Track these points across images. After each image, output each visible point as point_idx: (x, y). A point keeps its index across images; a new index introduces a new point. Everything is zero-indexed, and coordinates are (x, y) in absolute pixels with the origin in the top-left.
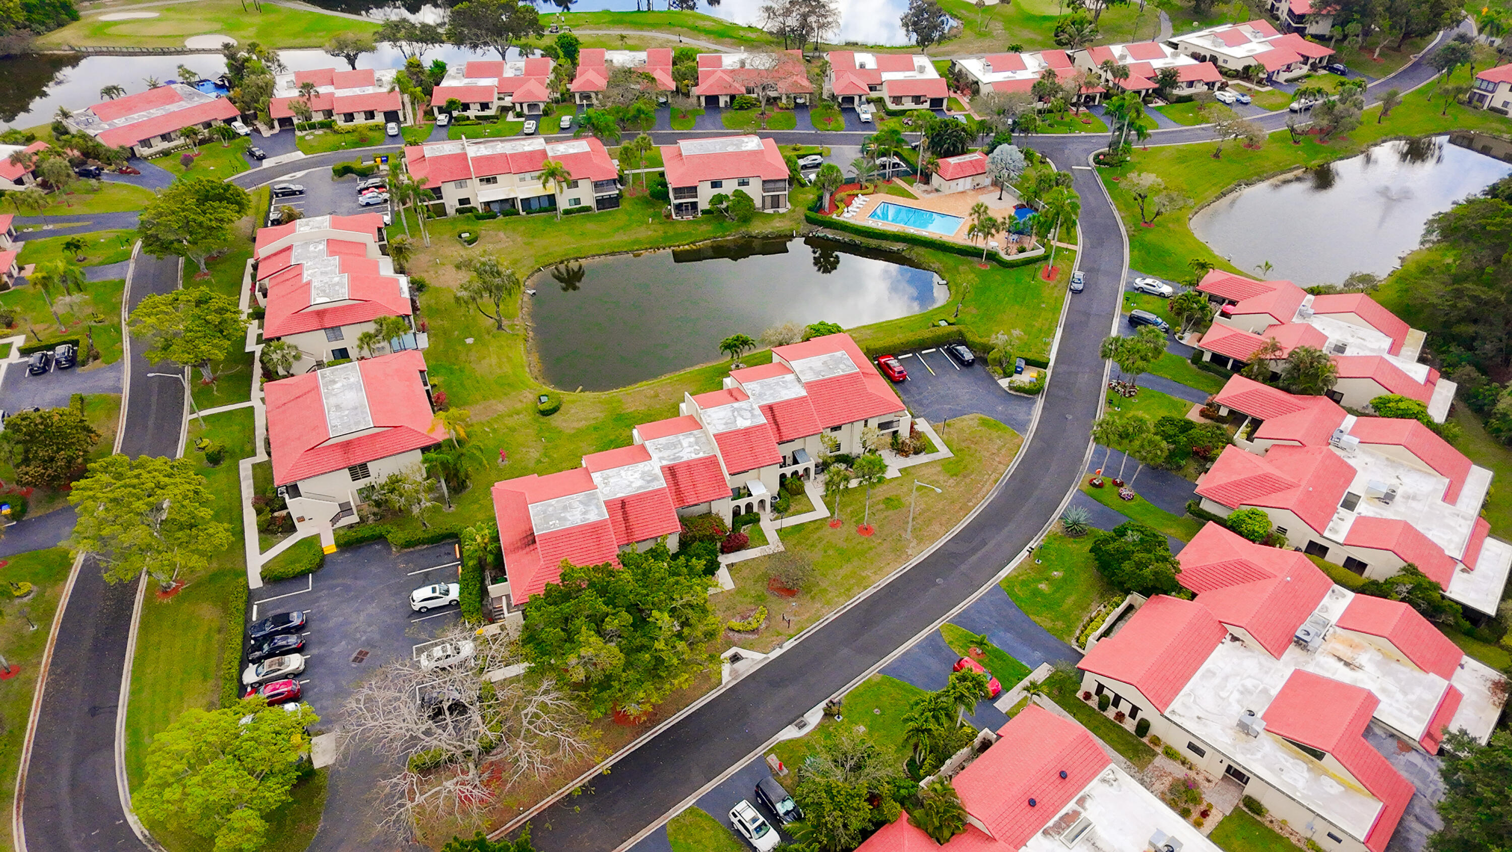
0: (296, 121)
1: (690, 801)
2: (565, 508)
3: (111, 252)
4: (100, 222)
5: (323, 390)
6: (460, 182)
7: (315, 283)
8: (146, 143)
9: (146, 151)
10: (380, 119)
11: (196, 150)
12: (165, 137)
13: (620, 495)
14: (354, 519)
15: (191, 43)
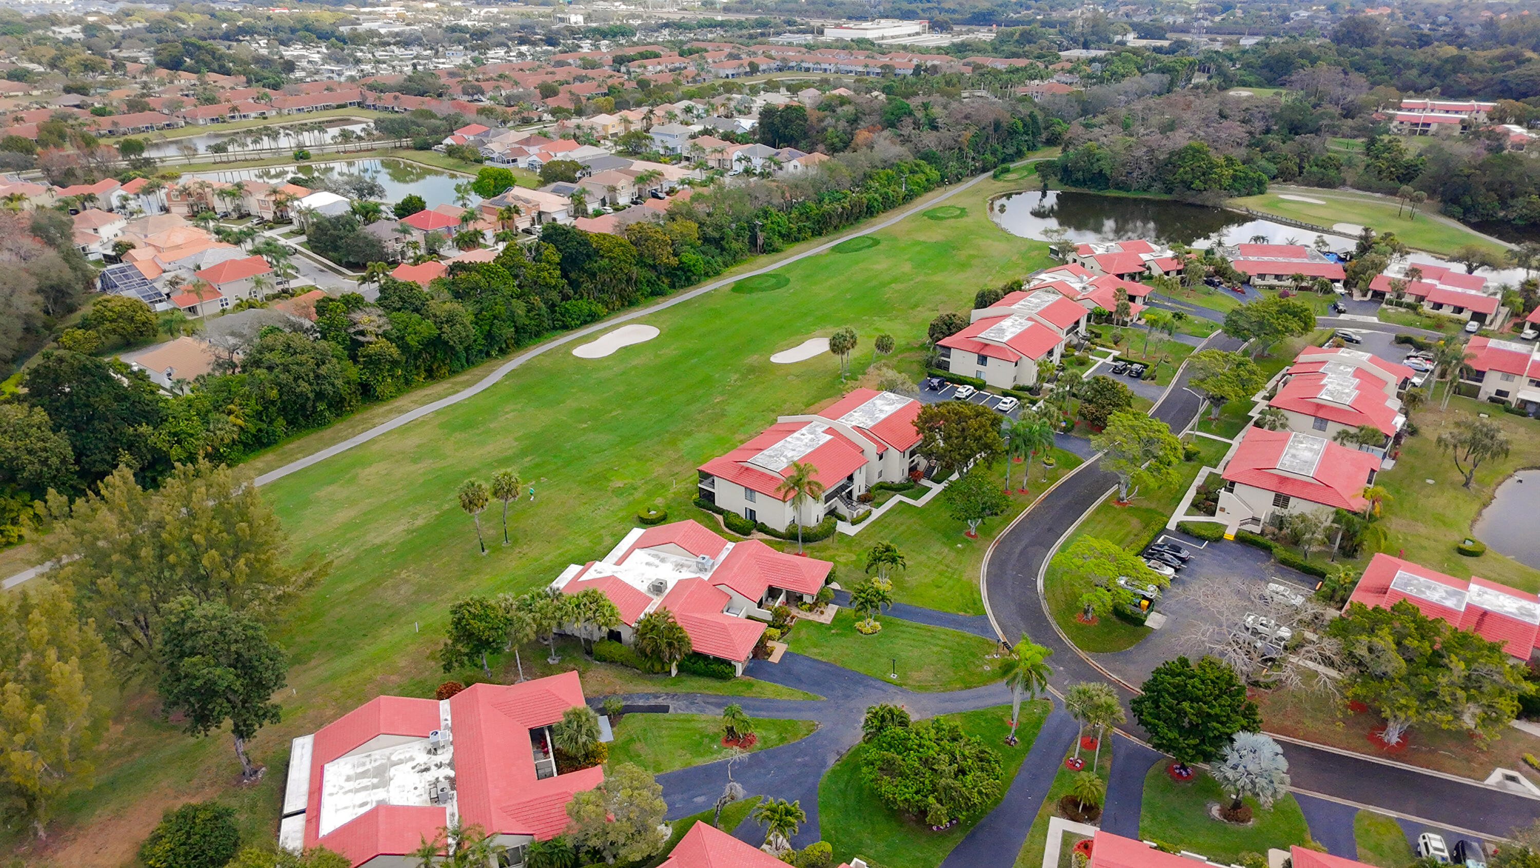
0: (1387, 296)
1: (1393, 814)
2: (1429, 588)
3: (1197, 330)
4: (1200, 311)
5: (1290, 443)
6: (1508, 375)
7: (1329, 387)
8: (1262, 276)
9: (1259, 282)
10: (1466, 315)
11: (1295, 292)
12: (1277, 277)
13: (1486, 607)
14: (1257, 529)
15: (1337, 227)
